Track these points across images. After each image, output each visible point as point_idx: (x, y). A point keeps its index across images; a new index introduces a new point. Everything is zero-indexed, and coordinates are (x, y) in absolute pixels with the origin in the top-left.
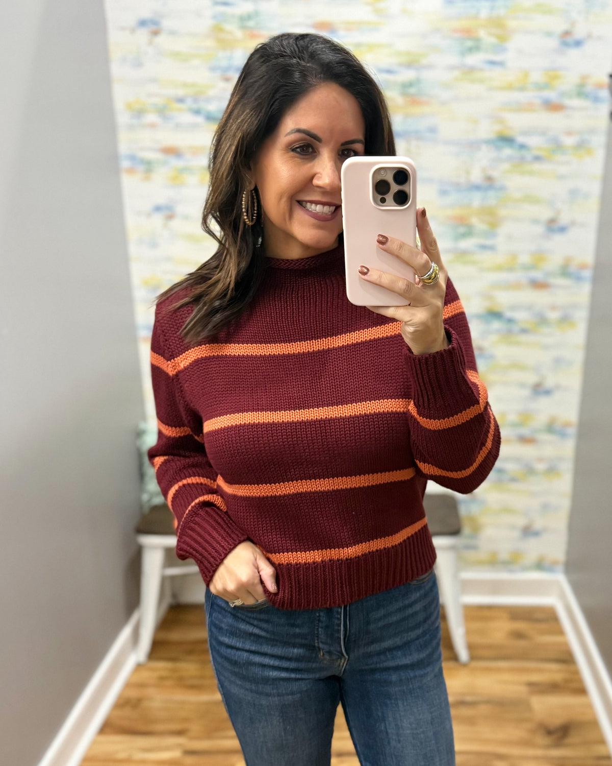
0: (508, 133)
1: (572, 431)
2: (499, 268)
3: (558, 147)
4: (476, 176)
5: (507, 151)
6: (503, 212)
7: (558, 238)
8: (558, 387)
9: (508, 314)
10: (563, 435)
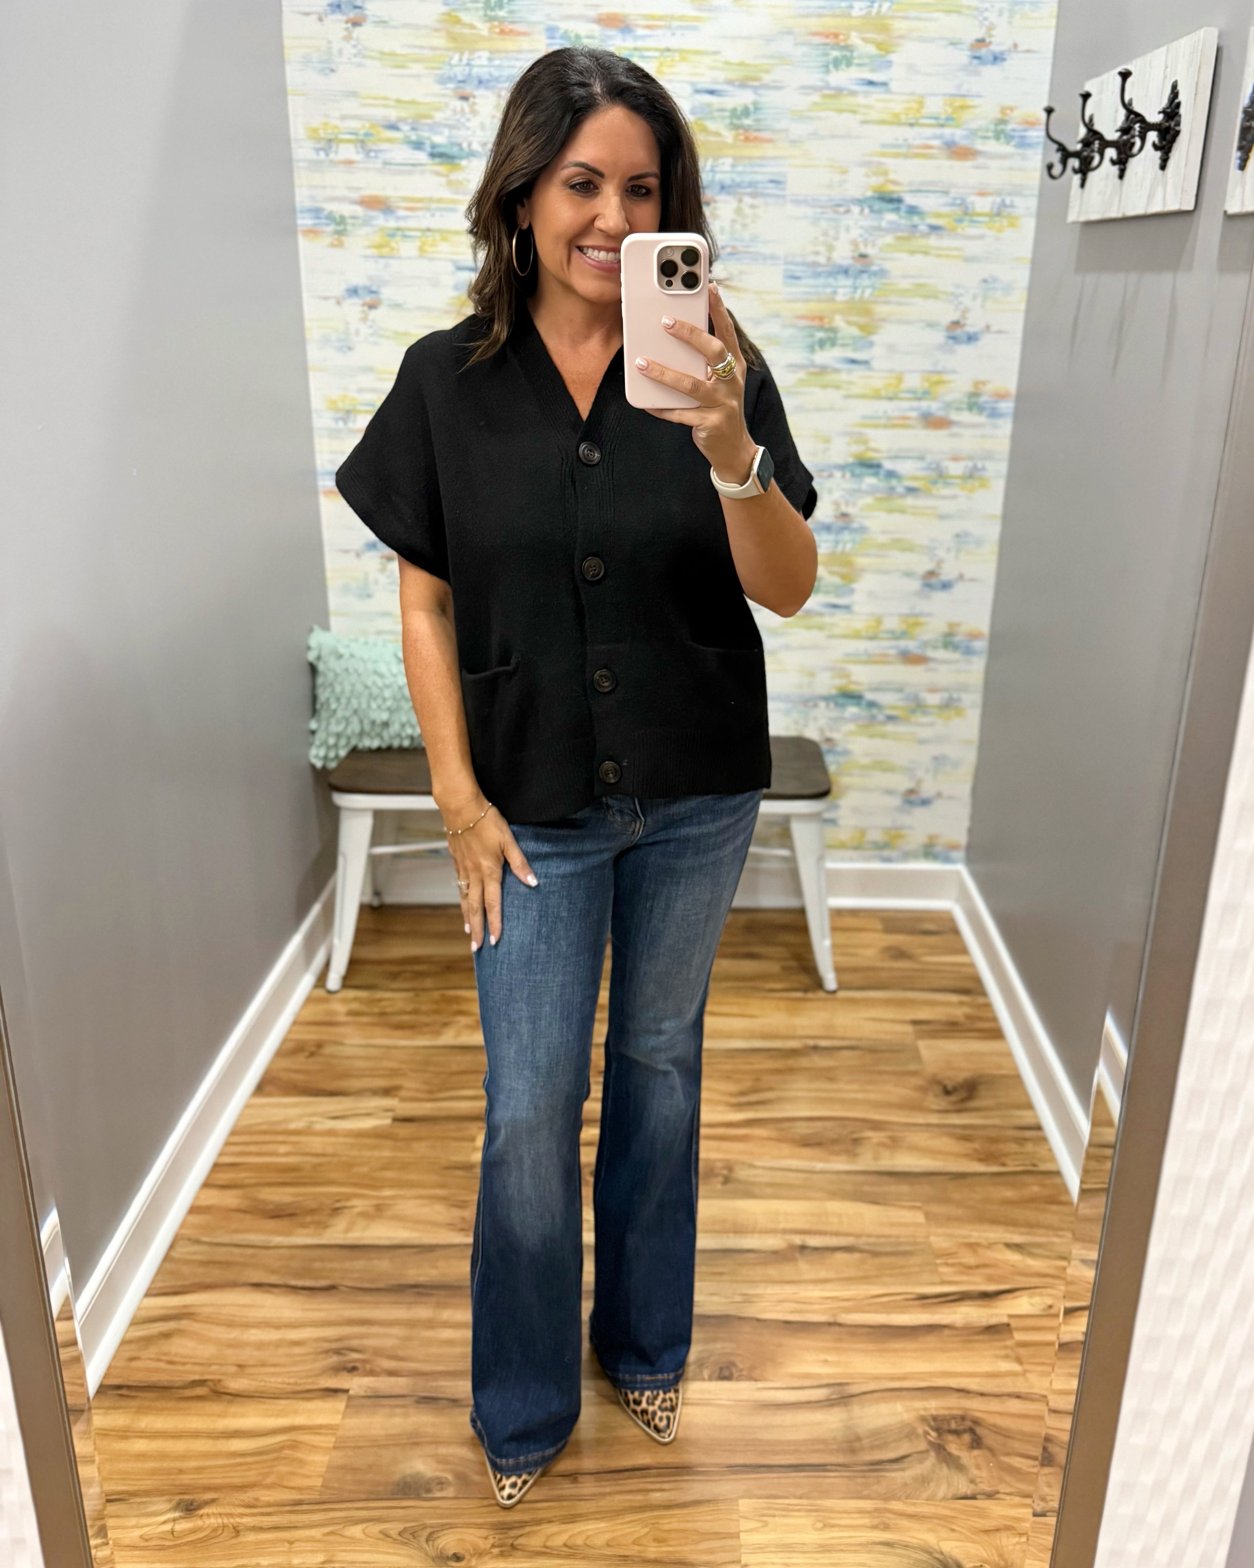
0: (891, 187)
1: (981, 645)
2: (877, 396)
3: (966, 213)
4: (843, 255)
5: (891, 217)
6: (881, 310)
7: (964, 350)
8: (961, 577)
9: (888, 465)
10: (968, 651)
